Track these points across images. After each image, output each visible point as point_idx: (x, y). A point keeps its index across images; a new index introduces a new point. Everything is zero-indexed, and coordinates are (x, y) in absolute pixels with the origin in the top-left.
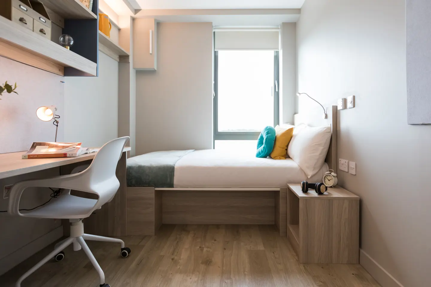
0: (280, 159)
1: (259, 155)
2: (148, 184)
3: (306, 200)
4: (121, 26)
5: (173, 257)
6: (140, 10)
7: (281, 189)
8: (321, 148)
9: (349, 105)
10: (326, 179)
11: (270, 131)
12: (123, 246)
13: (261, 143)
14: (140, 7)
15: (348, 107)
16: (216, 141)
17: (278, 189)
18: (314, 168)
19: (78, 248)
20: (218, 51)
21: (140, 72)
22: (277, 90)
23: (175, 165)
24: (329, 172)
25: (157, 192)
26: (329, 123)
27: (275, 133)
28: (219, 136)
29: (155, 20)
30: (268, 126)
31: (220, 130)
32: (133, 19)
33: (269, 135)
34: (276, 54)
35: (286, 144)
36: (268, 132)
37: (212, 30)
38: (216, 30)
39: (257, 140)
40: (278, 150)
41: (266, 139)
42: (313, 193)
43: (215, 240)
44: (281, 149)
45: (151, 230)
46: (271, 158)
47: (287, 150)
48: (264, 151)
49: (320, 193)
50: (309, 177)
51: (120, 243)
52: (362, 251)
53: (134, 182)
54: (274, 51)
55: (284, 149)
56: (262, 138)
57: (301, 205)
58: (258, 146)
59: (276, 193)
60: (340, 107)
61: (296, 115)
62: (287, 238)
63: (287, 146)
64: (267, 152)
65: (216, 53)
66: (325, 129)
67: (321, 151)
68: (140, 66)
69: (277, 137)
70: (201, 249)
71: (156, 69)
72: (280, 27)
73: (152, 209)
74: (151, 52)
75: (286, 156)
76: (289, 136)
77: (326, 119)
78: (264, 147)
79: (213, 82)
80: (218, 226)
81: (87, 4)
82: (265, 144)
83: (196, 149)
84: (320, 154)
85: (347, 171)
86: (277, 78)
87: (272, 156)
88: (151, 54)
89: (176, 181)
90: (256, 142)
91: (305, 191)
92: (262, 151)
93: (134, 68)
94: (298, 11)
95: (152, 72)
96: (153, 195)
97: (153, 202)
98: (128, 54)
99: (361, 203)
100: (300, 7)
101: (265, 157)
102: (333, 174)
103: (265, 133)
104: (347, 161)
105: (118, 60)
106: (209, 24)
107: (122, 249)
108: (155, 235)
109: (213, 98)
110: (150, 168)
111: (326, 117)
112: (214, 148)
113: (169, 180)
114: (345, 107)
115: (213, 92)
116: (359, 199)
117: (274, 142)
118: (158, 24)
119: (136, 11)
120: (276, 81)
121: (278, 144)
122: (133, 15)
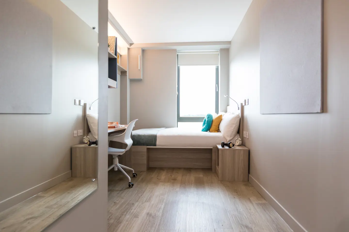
0: (215, 132)
1: (203, 130)
2: (143, 144)
3: (222, 150)
4: (122, 54)
5: (158, 178)
6: (133, 44)
7: (213, 147)
8: (234, 126)
9: (247, 104)
10: (236, 141)
11: (210, 116)
12: (134, 172)
13: (204, 124)
14: (132, 42)
15: (246, 105)
16: (178, 123)
17: (212, 148)
18: (231, 136)
19: (116, 169)
20: (180, 67)
21: (132, 81)
22: (217, 91)
23: (157, 134)
24: (238, 138)
25: (148, 148)
26: (239, 112)
27: (212, 117)
28: (180, 119)
29: (142, 49)
30: (208, 113)
31: (181, 116)
32: (129, 49)
33: (209, 119)
34: (217, 67)
35: (219, 124)
36: (208, 117)
37: (176, 54)
38: (179, 54)
39: (202, 122)
40: (213, 127)
41: (207, 121)
42: (227, 147)
43: (178, 173)
44: (215, 127)
45: (145, 168)
46: (210, 132)
47: (219, 127)
48: (206, 128)
49: (230, 147)
50: (228, 141)
51: (132, 171)
52: (250, 175)
53: (136, 143)
54: (216, 66)
55: (217, 127)
56: (205, 120)
57: (220, 152)
58: (203, 125)
59: (211, 150)
60: (244, 105)
61: (228, 107)
62: (216, 173)
63: (219, 125)
64: (208, 129)
65: (178, 67)
66: (236, 116)
67: (234, 128)
68: (132, 77)
69: (213, 120)
70: (171, 176)
71: (142, 79)
72: (219, 51)
73: (145, 158)
74: (139, 68)
75: (218, 130)
76: (220, 119)
77: (238, 110)
78: (206, 126)
79: (177, 86)
80: (180, 168)
81: (113, 51)
82: (207, 124)
83: (167, 127)
84: (234, 129)
85: (246, 137)
86: (217, 83)
87: (211, 130)
88: (139, 70)
89: (158, 143)
90: (202, 123)
91: (223, 146)
92: (205, 128)
93: (129, 79)
94: (229, 43)
95: (139, 80)
96: (146, 150)
97: (146, 153)
98: (126, 70)
99: (249, 151)
100: (230, 40)
101: (207, 131)
102: (239, 139)
103: (207, 117)
104: (246, 132)
105: (120, 74)
106: (175, 50)
107: (133, 174)
108: (147, 170)
109: (177, 96)
110: (144, 136)
111: (239, 109)
112: (177, 127)
113: (154, 142)
114: (245, 105)
115: (177, 93)
116: (248, 150)
117: (211, 123)
118: (143, 51)
119: (131, 44)
120: (217, 85)
121: (214, 124)
122: (129, 47)
